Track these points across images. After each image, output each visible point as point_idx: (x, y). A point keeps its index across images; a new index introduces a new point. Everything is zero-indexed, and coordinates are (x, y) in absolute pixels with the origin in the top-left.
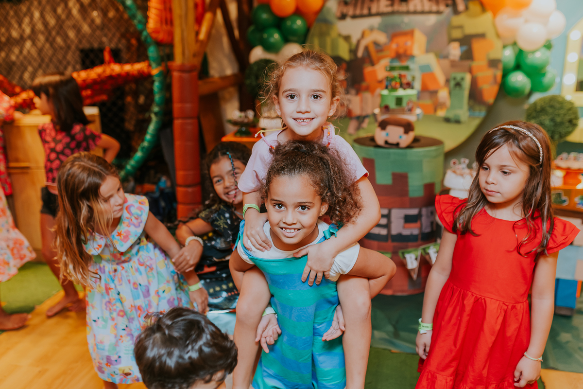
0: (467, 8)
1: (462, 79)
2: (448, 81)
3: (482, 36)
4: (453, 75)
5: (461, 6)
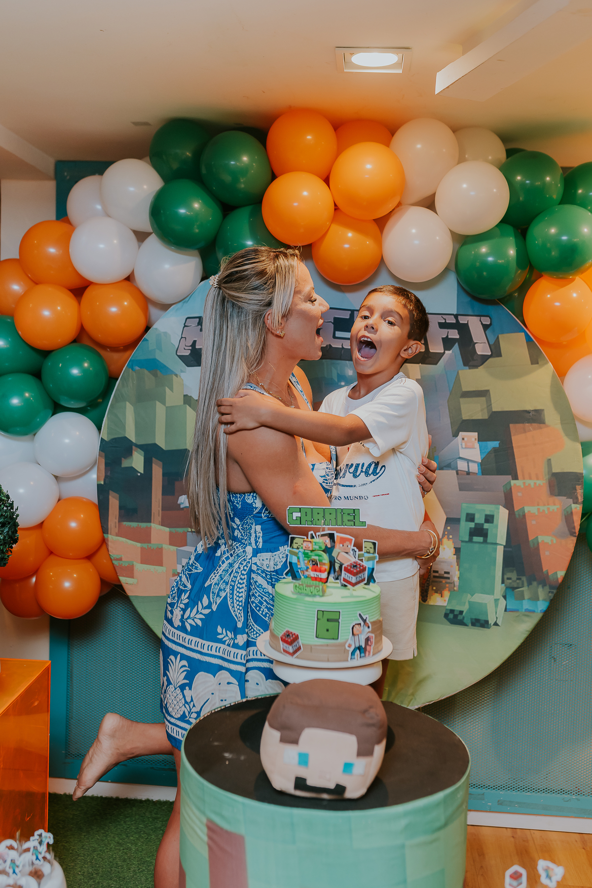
0: (496, 351)
1: (489, 519)
2: (452, 521)
3: (534, 417)
4: (467, 508)
5: (482, 349)
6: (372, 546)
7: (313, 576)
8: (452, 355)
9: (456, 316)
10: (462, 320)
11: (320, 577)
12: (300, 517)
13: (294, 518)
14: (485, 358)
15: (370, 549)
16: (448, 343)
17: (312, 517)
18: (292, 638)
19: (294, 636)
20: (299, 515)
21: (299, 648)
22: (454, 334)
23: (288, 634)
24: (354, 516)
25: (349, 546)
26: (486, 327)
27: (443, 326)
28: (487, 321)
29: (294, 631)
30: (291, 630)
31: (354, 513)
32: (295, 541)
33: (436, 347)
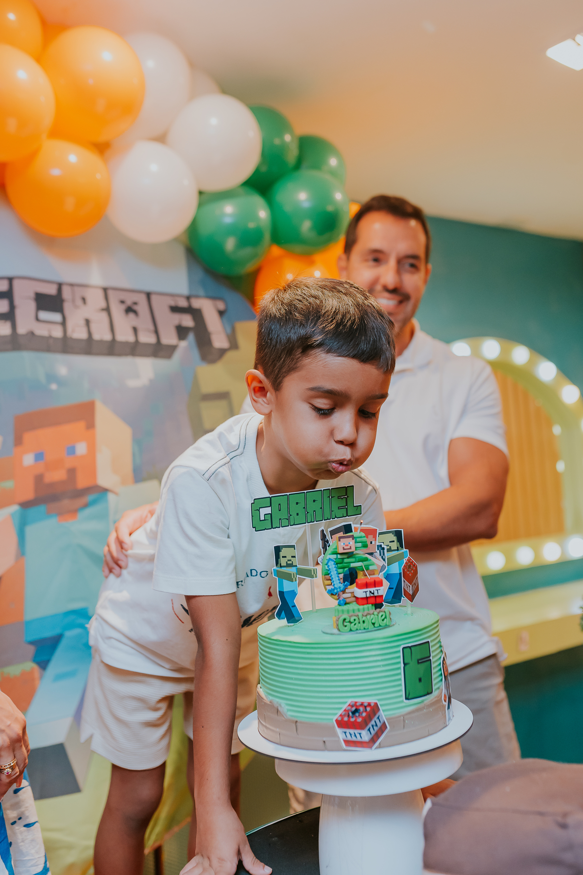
5: (219, 341)
6: (395, 538)
7: (364, 596)
8: (187, 346)
9: (188, 298)
10: (196, 304)
11: (376, 594)
12: (271, 514)
13: (262, 518)
14: (222, 352)
15: (391, 544)
16: (182, 332)
17: (289, 512)
18: (364, 714)
19: (368, 709)
20: (268, 510)
21: (383, 728)
22: (188, 321)
23: (354, 709)
24: (346, 498)
25: (373, 543)
26: (221, 313)
27: (175, 309)
28: (221, 306)
29: (366, 700)
30: (360, 700)
31: (346, 495)
32: (282, 554)
33: (169, 338)
